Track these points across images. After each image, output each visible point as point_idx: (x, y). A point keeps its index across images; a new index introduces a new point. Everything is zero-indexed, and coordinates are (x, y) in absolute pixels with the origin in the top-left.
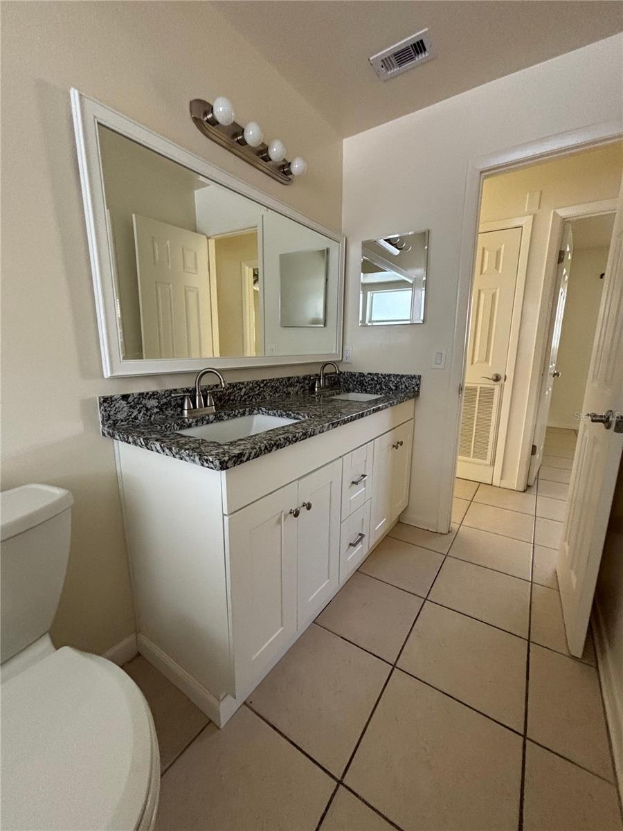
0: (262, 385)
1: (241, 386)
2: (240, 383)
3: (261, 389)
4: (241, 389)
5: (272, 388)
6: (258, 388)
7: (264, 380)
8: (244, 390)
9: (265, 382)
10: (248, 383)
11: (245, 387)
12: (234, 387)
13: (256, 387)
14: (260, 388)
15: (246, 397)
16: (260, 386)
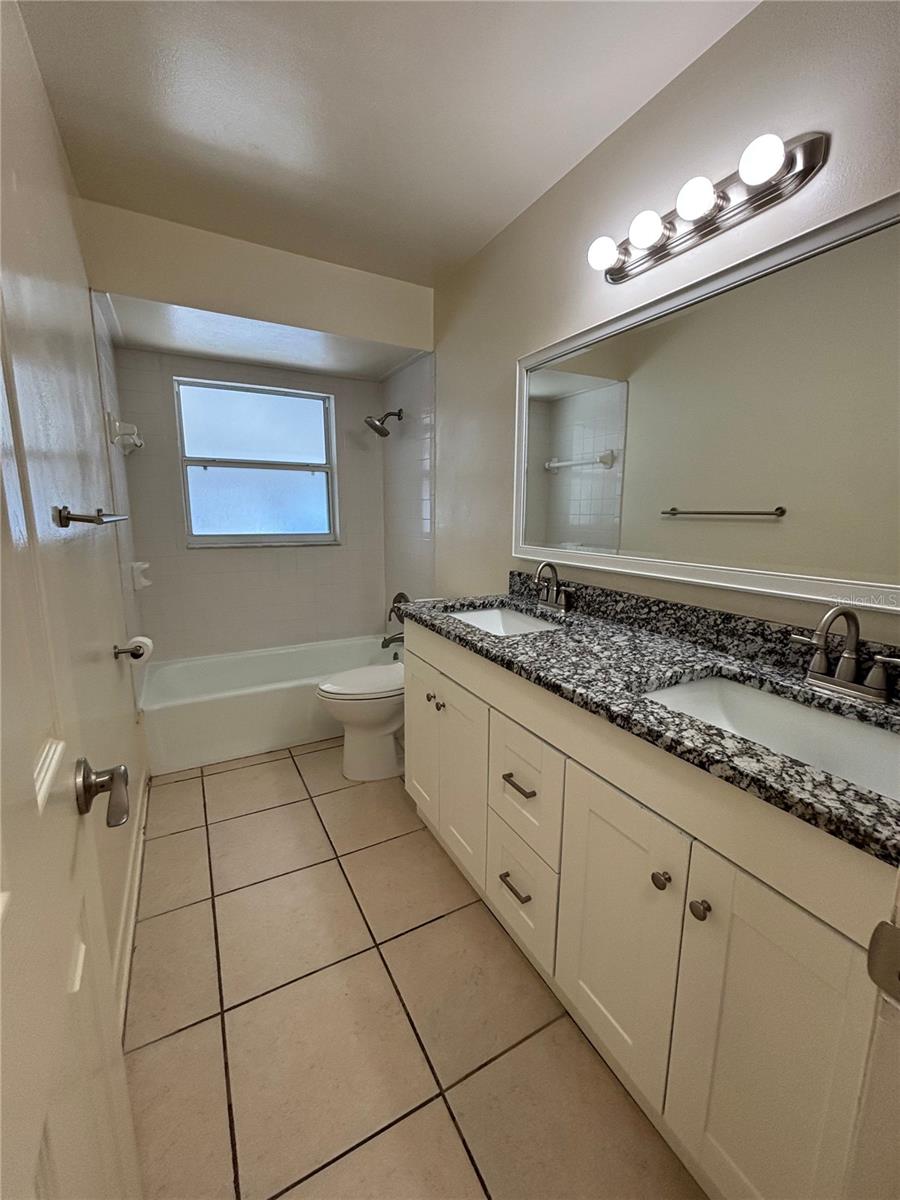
0: (655, 608)
1: (618, 598)
2: (616, 593)
3: (653, 614)
4: (617, 602)
5: (677, 620)
6: (646, 610)
7: (660, 602)
8: (621, 605)
9: (662, 605)
10: (630, 597)
11: (624, 602)
12: (607, 595)
13: (643, 608)
14: (650, 611)
15: (623, 615)
16: (650, 608)
